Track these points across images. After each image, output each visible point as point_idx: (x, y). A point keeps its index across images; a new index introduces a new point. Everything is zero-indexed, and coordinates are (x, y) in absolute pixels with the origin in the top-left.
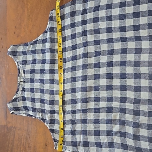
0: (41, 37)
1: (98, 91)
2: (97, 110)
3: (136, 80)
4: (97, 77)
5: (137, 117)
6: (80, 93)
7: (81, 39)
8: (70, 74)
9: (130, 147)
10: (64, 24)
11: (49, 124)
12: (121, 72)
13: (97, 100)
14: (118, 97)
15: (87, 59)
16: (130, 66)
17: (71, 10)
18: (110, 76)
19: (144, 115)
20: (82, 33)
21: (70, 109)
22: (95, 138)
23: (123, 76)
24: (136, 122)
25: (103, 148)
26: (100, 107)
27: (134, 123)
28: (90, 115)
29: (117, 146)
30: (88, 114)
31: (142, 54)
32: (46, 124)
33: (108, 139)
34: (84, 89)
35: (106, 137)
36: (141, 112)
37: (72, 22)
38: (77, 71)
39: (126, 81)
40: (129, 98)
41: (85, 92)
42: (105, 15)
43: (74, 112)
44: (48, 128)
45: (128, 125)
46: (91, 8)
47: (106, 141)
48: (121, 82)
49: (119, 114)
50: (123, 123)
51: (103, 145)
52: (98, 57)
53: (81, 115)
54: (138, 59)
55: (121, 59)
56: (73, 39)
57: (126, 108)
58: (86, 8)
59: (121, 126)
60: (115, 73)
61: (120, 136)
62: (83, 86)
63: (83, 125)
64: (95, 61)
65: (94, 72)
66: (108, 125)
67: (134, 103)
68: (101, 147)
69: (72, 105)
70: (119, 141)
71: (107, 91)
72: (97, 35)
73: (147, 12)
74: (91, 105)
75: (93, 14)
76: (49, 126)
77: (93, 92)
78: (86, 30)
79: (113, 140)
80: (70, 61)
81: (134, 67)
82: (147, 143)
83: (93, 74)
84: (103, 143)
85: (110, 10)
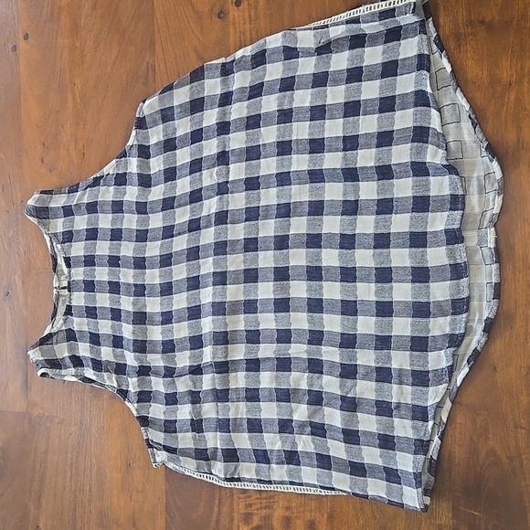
0: (110, 169)
1: (255, 315)
2: (254, 365)
3: (344, 284)
4: (251, 276)
5: (349, 382)
6: (210, 318)
7: (214, 174)
8: (185, 268)
9: (336, 463)
10: (175, 133)
11: (136, 405)
12: (309, 264)
13: (253, 337)
14: (304, 330)
15: (227, 229)
16: (331, 248)
17: (191, 95)
18: (282, 274)
19: (366, 377)
20: (218, 159)
21: (188, 364)
22: (250, 439)
23: (315, 273)
24: (349, 396)
25: (274, 466)
26: (259, 357)
27: (343, 398)
28: (236, 376)
29: (307, 461)
30: (232, 375)
31: (359, 216)
32: (129, 405)
33: (284, 442)
34: (219, 309)
35: (278, 436)
36: (360, 371)
37: (195, 128)
38: (201, 260)
39: (321, 287)
40: (331, 333)
41: (221, 317)
42: (276, 109)
43: (196, 370)
44: (135, 413)
45: (329, 405)
46: (242, 89)
47: (278, 446)
48: (309, 289)
49: (306, 374)
50: (316, 399)
51: (274, 458)
52: (253, 222)
53: (213, 379)
54: (351, 228)
55: (308, 228)
56: (194, 175)
57: (324, 359)
58: (230, 89)
59: (313, 407)
60: (295, 267)
61: (312, 434)
62: (217, 300)
63: (219, 404)
64: (245, 235)
65: (244, 262)
66: (282, 403)
67: (341, 346)
68: (268, 462)
69: (193, 351)
70: (311, 449)
71: (277, 314)
72: (253, 162)
73: (378, 102)
74: (239, 352)
75: (247, 107)
76: (137, 410)
77: (242, 316)
78: (227, 150)
79: (294, 444)
80: (184, 233)
81: (341, 250)
82: (378, 451)
83: (242, 268)
84: (272, 451)
85: (288, 93)
